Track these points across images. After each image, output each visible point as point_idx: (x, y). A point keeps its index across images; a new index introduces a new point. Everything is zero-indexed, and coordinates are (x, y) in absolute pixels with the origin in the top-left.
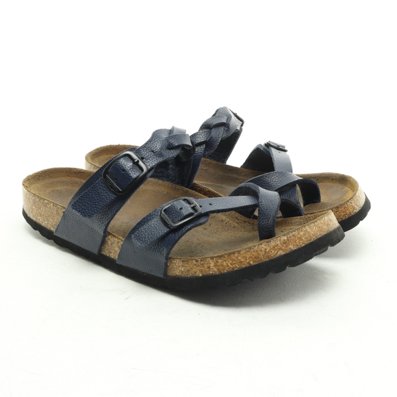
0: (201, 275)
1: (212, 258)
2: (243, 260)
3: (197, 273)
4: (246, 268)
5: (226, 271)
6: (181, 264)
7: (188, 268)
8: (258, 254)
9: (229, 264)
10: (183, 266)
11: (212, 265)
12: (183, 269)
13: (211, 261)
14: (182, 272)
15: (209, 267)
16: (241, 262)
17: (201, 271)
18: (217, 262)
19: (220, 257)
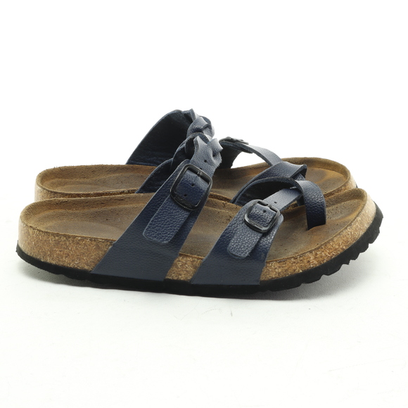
0: (301, 271)
1: (311, 252)
2: (337, 247)
3: (297, 271)
4: (342, 254)
5: (325, 261)
6: (277, 265)
7: (286, 268)
8: (347, 238)
9: (327, 254)
10: (279, 267)
11: (312, 258)
12: (280, 270)
13: (310, 255)
14: (279, 273)
15: (309, 262)
16: (336, 249)
17: (301, 267)
18: (316, 254)
19: (318, 249)
